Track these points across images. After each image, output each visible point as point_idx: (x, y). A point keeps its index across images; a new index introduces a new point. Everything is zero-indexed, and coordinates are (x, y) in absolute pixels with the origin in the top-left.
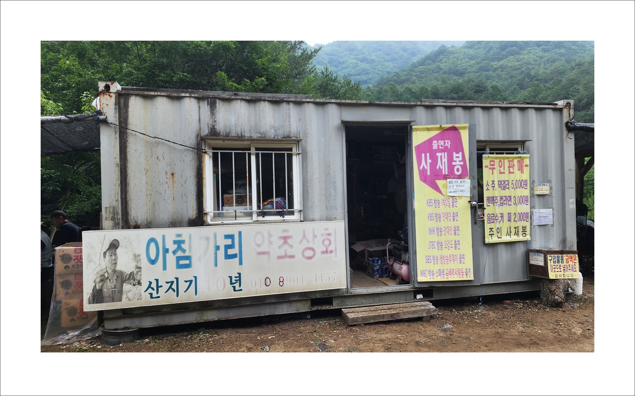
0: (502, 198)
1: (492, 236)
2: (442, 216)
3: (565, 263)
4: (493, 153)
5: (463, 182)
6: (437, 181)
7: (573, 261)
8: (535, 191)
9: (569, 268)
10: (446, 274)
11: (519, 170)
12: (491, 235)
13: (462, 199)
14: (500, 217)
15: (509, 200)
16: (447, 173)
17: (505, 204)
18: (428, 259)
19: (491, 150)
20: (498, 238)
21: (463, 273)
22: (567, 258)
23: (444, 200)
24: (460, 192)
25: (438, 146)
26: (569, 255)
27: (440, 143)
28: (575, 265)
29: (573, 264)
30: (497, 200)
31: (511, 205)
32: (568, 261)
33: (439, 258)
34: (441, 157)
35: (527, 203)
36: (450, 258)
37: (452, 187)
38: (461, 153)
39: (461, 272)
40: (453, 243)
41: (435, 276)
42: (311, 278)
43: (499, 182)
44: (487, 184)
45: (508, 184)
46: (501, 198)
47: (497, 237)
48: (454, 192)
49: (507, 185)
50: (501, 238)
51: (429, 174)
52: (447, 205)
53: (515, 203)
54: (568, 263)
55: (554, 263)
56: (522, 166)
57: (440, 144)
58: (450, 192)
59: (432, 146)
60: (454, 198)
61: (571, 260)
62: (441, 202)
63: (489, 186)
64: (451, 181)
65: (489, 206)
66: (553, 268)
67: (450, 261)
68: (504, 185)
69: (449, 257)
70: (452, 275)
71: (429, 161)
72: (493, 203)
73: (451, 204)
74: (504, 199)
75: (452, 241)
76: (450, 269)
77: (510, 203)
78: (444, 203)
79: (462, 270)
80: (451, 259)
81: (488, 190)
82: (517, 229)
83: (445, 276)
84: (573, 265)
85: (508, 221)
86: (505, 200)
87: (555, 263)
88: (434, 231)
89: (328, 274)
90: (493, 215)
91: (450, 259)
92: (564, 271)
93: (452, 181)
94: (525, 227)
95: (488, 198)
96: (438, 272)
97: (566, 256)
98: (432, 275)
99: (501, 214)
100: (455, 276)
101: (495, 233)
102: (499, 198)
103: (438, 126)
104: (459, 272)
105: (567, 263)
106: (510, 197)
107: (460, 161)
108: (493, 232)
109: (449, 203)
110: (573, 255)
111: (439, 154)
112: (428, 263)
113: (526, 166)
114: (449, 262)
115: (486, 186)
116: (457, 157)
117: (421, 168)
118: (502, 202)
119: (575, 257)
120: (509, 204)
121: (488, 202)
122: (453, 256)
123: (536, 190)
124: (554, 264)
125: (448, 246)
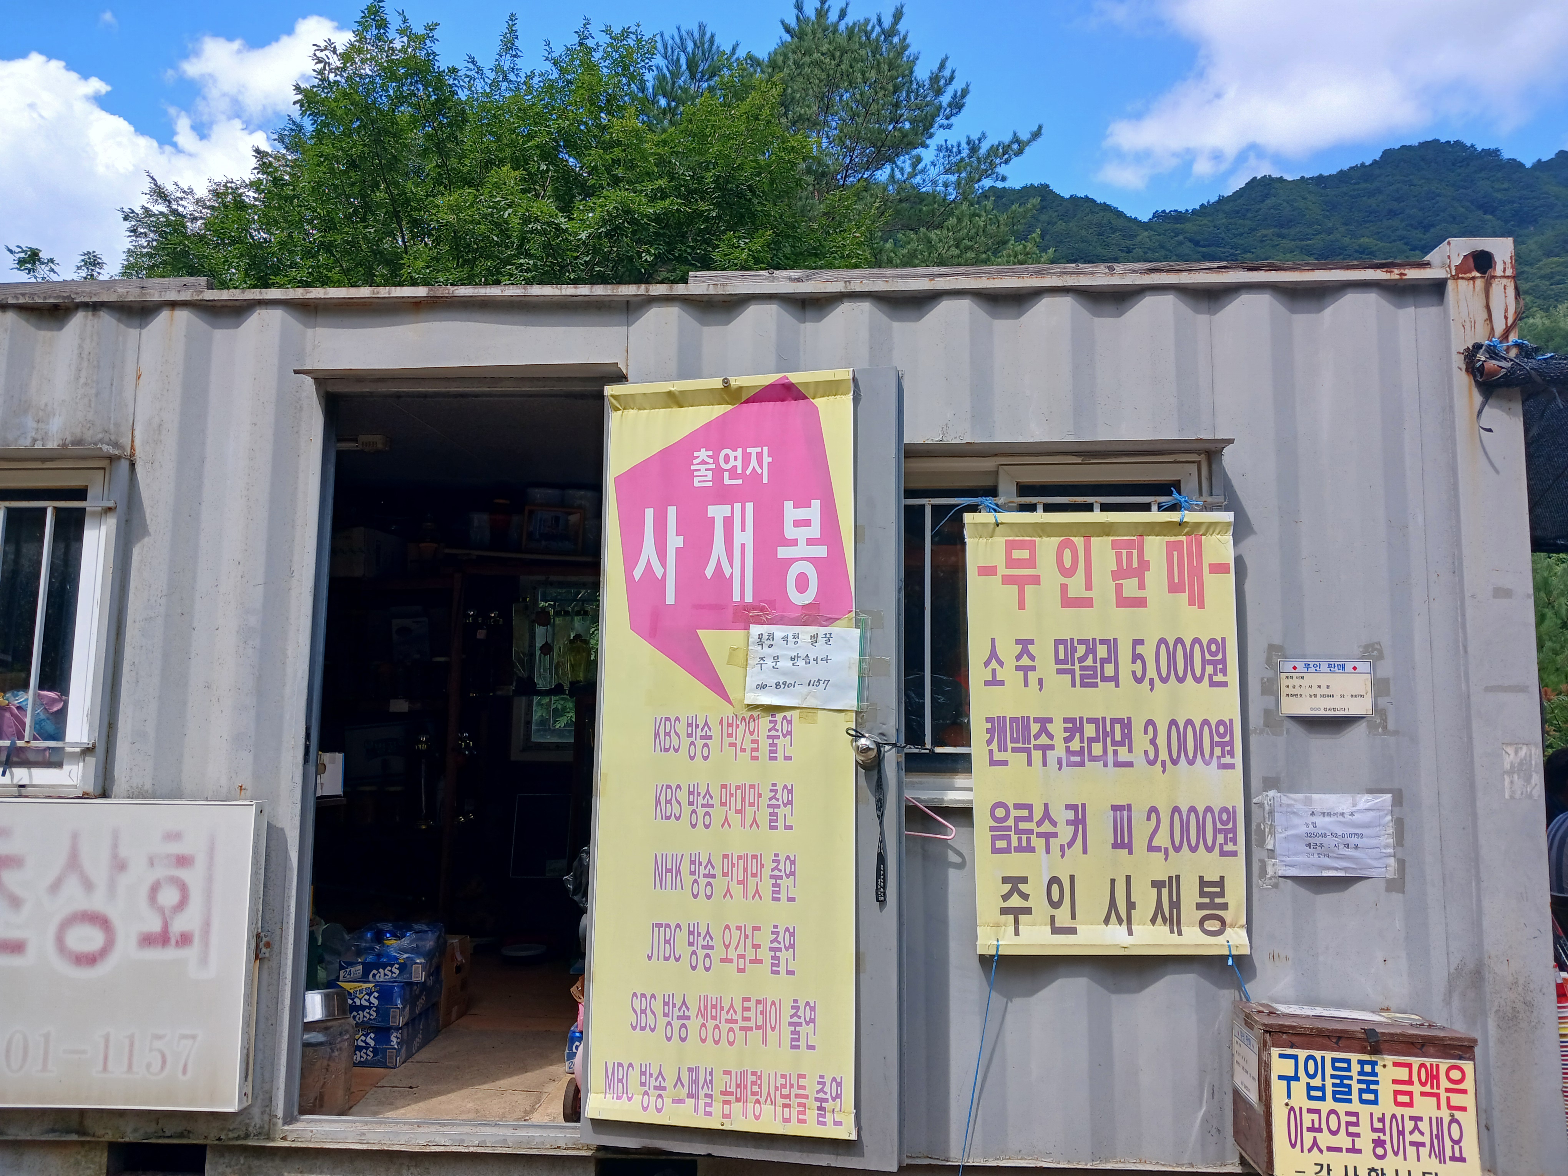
0: (1081, 730)
1: (1022, 918)
2: (716, 801)
3: (1386, 1106)
4: (1032, 508)
5: (821, 641)
6: (706, 636)
7: (1443, 1096)
8: (1284, 700)
9: (1416, 1137)
10: (724, 1093)
11: (1174, 588)
12: (1016, 912)
13: (814, 722)
14: (1069, 823)
15: (1118, 737)
16: (749, 598)
17: (1094, 759)
18: (644, 1012)
19: (1024, 490)
20: (1055, 930)
21: (806, 1097)
22: (1403, 1074)
23: (730, 725)
24: (805, 689)
25: (718, 473)
26: (1416, 1061)
27: (727, 459)
28: (1453, 1120)
29: (1439, 1114)
30: (1051, 737)
31: (1130, 764)
32: (1410, 1094)
33: (692, 1013)
34: (728, 522)
35: (1227, 760)
36: (746, 1014)
37: (769, 662)
38: (816, 504)
39: (795, 1091)
40: (764, 938)
41: (668, 1101)
42: (84, 1052)
43: (1061, 648)
44: (994, 654)
45: (1113, 657)
46: (1074, 727)
47: (1049, 928)
48: (777, 685)
49: (1103, 661)
50: (1072, 931)
51: (670, 599)
52: (743, 750)
53: (1152, 755)
54: (1410, 1104)
55: (1310, 1098)
56: (1196, 572)
57: (724, 466)
58: (762, 687)
59: (691, 475)
60: (779, 716)
61: (1428, 1089)
62: (715, 732)
63: (1001, 664)
64: (765, 637)
65: (1005, 763)
66: (1307, 1123)
67: (742, 1029)
68: (1089, 662)
69: (738, 1007)
70: (750, 1106)
71: (675, 542)
72: (1028, 751)
73: (764, 745)
74: (1090, 730)
75: (756, 929)
76: (743, 1074)
77: (1123, 754)
78: (732, 740)
79: (802, 1082)
80: (748, 1019)
81: (994, 682)
82: (1165, 892)
83: (717, 1108)
84: (1439, 1121)
85: (1115, 846)
86: (1096, 739)
87: (1323, 1099)
88: (678, 871)
89: (159, 1037)
90: (1025, 813)
91: (745, 1019)
92: (1380, 1151)
93: (771, 636)
94: (1221, 883)
95: (997, 725)
96: (685, 1081)
97: (1396, 1064)
98: (654, 1093)
99: (1068, 807)
100: (768, 1109)
101: (1038, 900)
102: (1057, 729)
103: (716, 383)
104: (785, 1092)
105: (1397, 1104)
106: (1126, 724)
107: (811, 542)
108: (1025, 897)
109: (755, 737)
110: (1444, 1064)
111: (717, 512)
112: (643, 1029)
113: (1219, 568)
114: (740, 1035)
115: (987, 664)
116: (797, 523)
117: (638, 573)
118: (1075, 745)
119: (1456, 1075)
120: (1121, 759)
121: (994, 746)
122: (760, 1007)
123: (1290, 691)
124: (1315, 1105)
125: (740, 951)
